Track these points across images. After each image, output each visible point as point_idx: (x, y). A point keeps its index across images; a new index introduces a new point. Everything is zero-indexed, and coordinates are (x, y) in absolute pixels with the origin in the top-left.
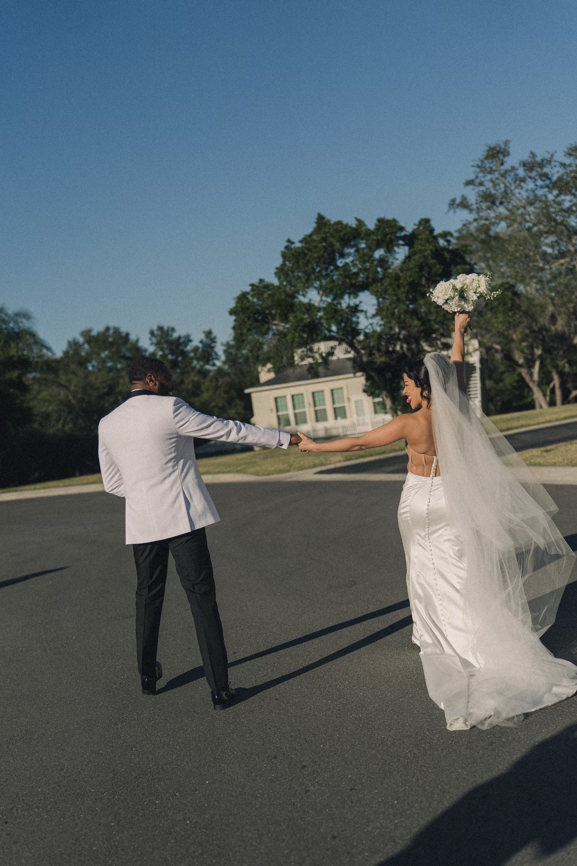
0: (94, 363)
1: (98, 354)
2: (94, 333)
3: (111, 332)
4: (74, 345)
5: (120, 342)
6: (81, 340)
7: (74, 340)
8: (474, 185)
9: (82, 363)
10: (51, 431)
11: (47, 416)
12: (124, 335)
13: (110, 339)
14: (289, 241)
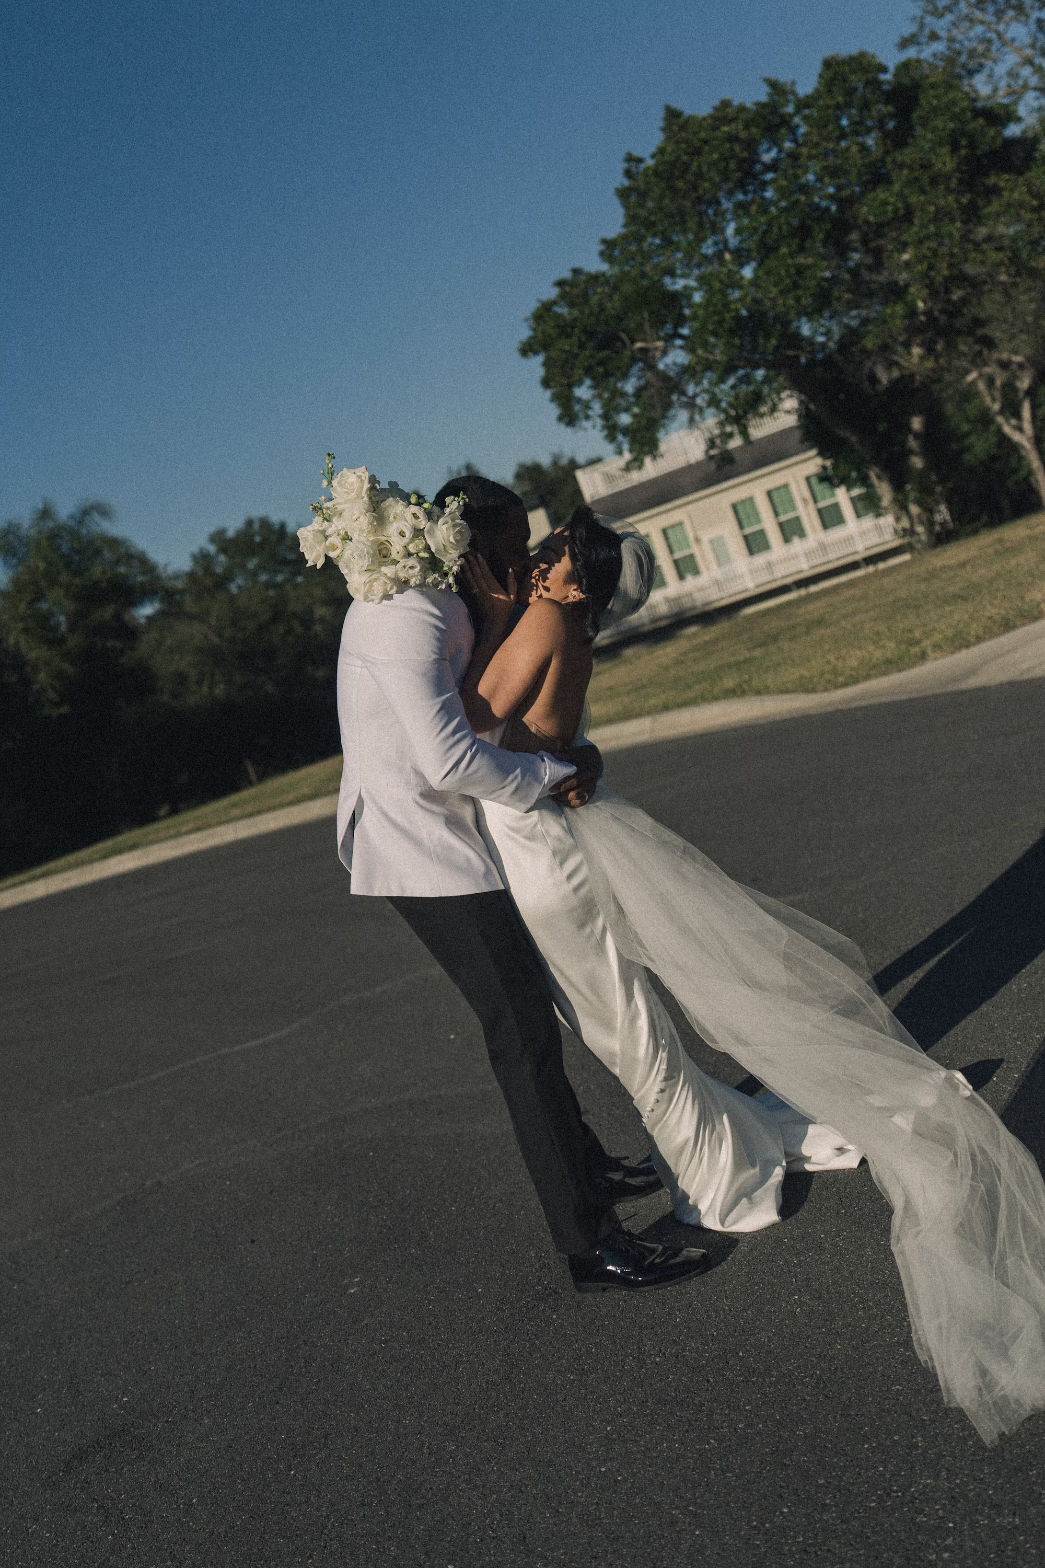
0: (240, 581)
1: (243, 566)
2: (231, 533)
3: (256, 526)
4: (202, 559)
5: (273, 538)
6: (212, 549)
7: (201, 550)
8: (919, 44)
9: (222, 582)
10: (192, 700)
11: (181, 679)
12: (277, 527)
13: (258, 539)
14: (630, 158)
